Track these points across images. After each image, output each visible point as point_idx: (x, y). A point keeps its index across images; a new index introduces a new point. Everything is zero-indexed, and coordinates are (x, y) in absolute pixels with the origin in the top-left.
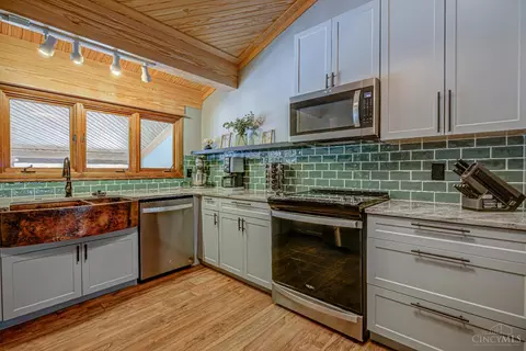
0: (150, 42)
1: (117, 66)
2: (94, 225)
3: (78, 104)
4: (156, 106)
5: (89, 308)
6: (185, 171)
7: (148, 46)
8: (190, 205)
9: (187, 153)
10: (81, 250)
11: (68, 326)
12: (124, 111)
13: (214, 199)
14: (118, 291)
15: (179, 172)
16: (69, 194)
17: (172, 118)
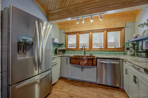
0: (101, 7)
1: (92, 19)
2: (83, 63)
3: (90, 32)
4: (113, 26)
5: (83, 84)
6: (126, 48)
7: (100, 8)
8: (118, 63)
9: (126, 41)
10: (82, 68)
11: (77, 86)
12: (102, 30)
13: (127, 62)
14: (92, 83)
15: (122, 49)
16: (85, 54)
17: (120, 29)
